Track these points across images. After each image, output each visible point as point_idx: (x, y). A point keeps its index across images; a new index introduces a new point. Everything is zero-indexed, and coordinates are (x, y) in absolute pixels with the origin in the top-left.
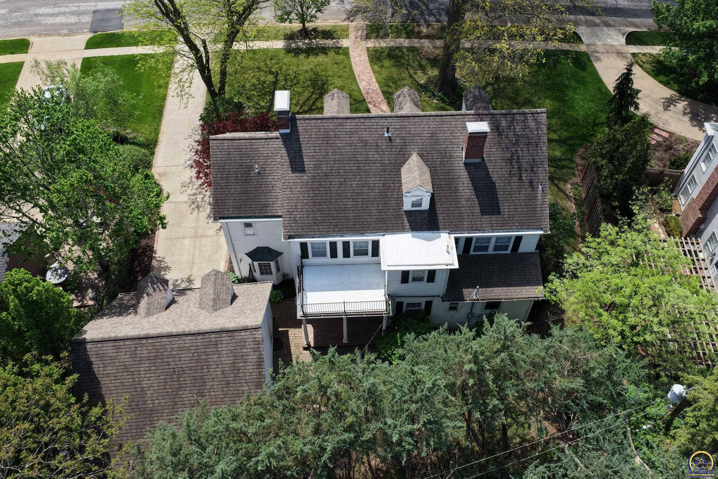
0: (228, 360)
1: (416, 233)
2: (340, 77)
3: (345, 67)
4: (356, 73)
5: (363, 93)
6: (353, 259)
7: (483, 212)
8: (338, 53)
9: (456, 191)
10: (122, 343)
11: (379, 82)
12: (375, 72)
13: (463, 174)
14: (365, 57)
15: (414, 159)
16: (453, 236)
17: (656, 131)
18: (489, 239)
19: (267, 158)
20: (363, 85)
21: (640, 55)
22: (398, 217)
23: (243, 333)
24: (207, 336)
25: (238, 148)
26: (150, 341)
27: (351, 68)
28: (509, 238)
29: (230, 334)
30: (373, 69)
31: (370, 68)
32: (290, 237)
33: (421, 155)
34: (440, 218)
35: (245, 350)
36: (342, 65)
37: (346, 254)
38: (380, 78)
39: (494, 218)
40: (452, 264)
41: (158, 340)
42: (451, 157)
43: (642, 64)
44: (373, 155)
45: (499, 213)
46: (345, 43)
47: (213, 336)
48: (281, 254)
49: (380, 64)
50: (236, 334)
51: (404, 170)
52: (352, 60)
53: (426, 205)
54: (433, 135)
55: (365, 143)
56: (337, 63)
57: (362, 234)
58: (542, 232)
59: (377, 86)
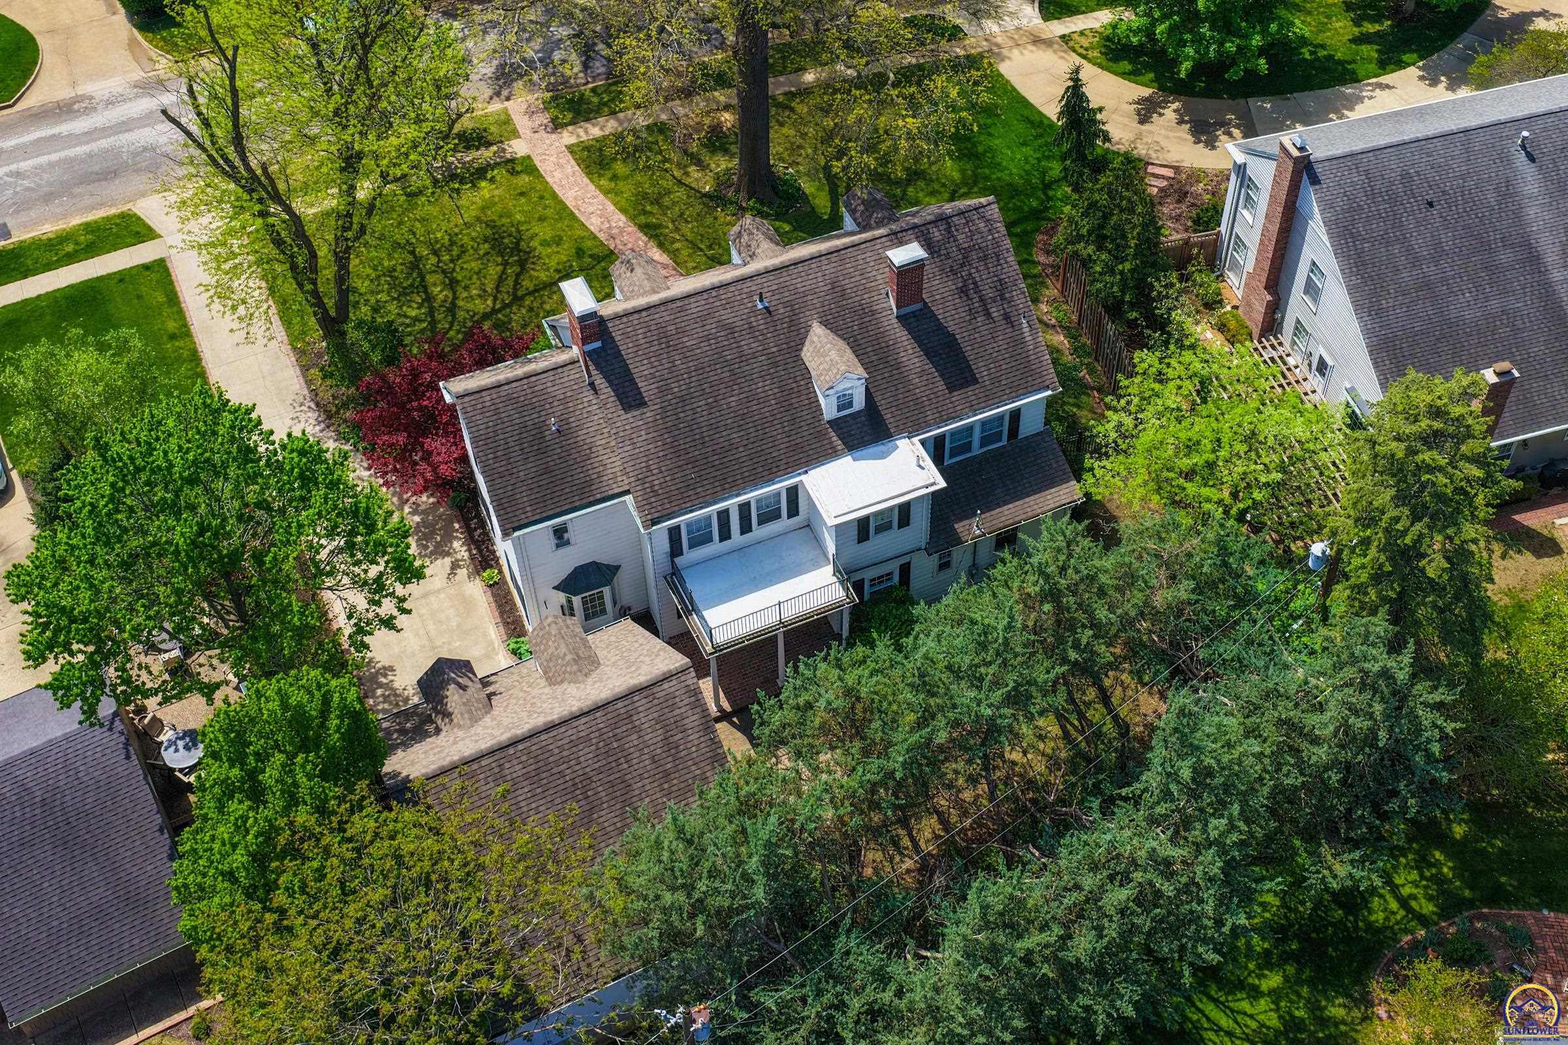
0: (654, 737)
1: (857, 454)
2: (542, 219)
3: (542, 198)
4: (570, 204)
5: (602, 236)
6: (760, 531)
7: (951, 388)
8: (513, 172)
9: (898, 366)
10: (475, 766)
11: (623, 210)
12: (606, 192)
13: (900, 335)
14: (571, 166)
15: (818, 333)
16: (916, 440)
17: (1150, 169)
18: (970, 428)
19: (564, 401)
20: (594, 224)
21: (1075, 37)
22: (820, 435)
23: (666, 686)
24: (610, 709)
25: (509, 398)
26: (521, 747)
27: (554, 196)
28: (1000, 417)
29: (645, 693)
30: (599, 187)
31: (592, 187)
32: (654, 522)
33: (825, 324)
34: (888, 416)
35: (677, 712)
36: (534, 197)
37: (746, 528)
38: (623, 203)
39: (970, 391)
40: (934, 484)
41: (535, 740)
42: (873, 313)
43: (1084, 52)
44: (750, 345)
45: (975, 381)
46: (518, 148)
47: (620, 705)
48: (619, 567)
49: (609, 174)
50: (656, 689)
51: (807, 354)
52: (549, 179)
53: (859, 403)
54: (833, 285)
55: (730, 329)
56: (522, 194)
57: (770, 481)
58: (1049, 393)
59: (623, 218)
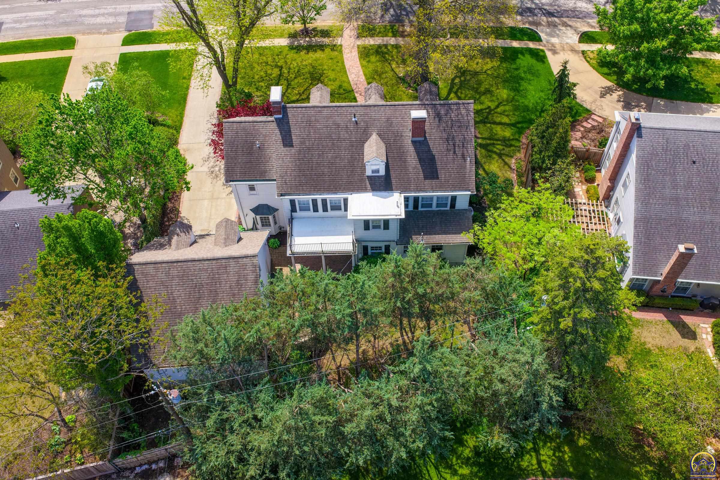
0: (234, 279)
1: (375, 193)
2: (333, 70)
3: (338, 62)
4: (347, 67)
5: (352, 83)
6: (330, 213)
7: (426, 178)
8: (332, 50)
9: (405, 161)
10: (159, 265)
11: (365, 75)
12: (362, 66)
13: (411, 149)
14: (355, 54)
15: (374, 137)
16: (403, 195)
17: (593, 116)
18: (431, 198)
19: (265, 136)
20: (352, 77)
21: (589, 52)
22: (362, 180)
23: (245, 260)
24: (219, 261)
25: (244, 129)
26: (179, 264)
27: (343, 62)
28: (447, 198)
29: (235, 260)
30: (361, 64)
31: (359, 63)
32: (282, 195)
33: (379, 135)
34: (394, 181)
35: (246, 272)
36: (336, 60)
37: (325, 209)
38: (367, 72)
39: (434, 182)
40: (400, 215)
41: (185, 263)
42: (402, 136)
43: (589, 59)
44: (343, 134)
45: (438, 178)
46: (339, 41)
47: (224, 261)
48: (277, 210)
49: (368, 59)
50: (240, 260)
51: (366, 145)
52: (345, 56)
53: (382, 172)
54: (388, 120)
55: (338, 126)
56: (331, 59)
57: (335, 193)
58: (470, 193)
59: (364, 78)
